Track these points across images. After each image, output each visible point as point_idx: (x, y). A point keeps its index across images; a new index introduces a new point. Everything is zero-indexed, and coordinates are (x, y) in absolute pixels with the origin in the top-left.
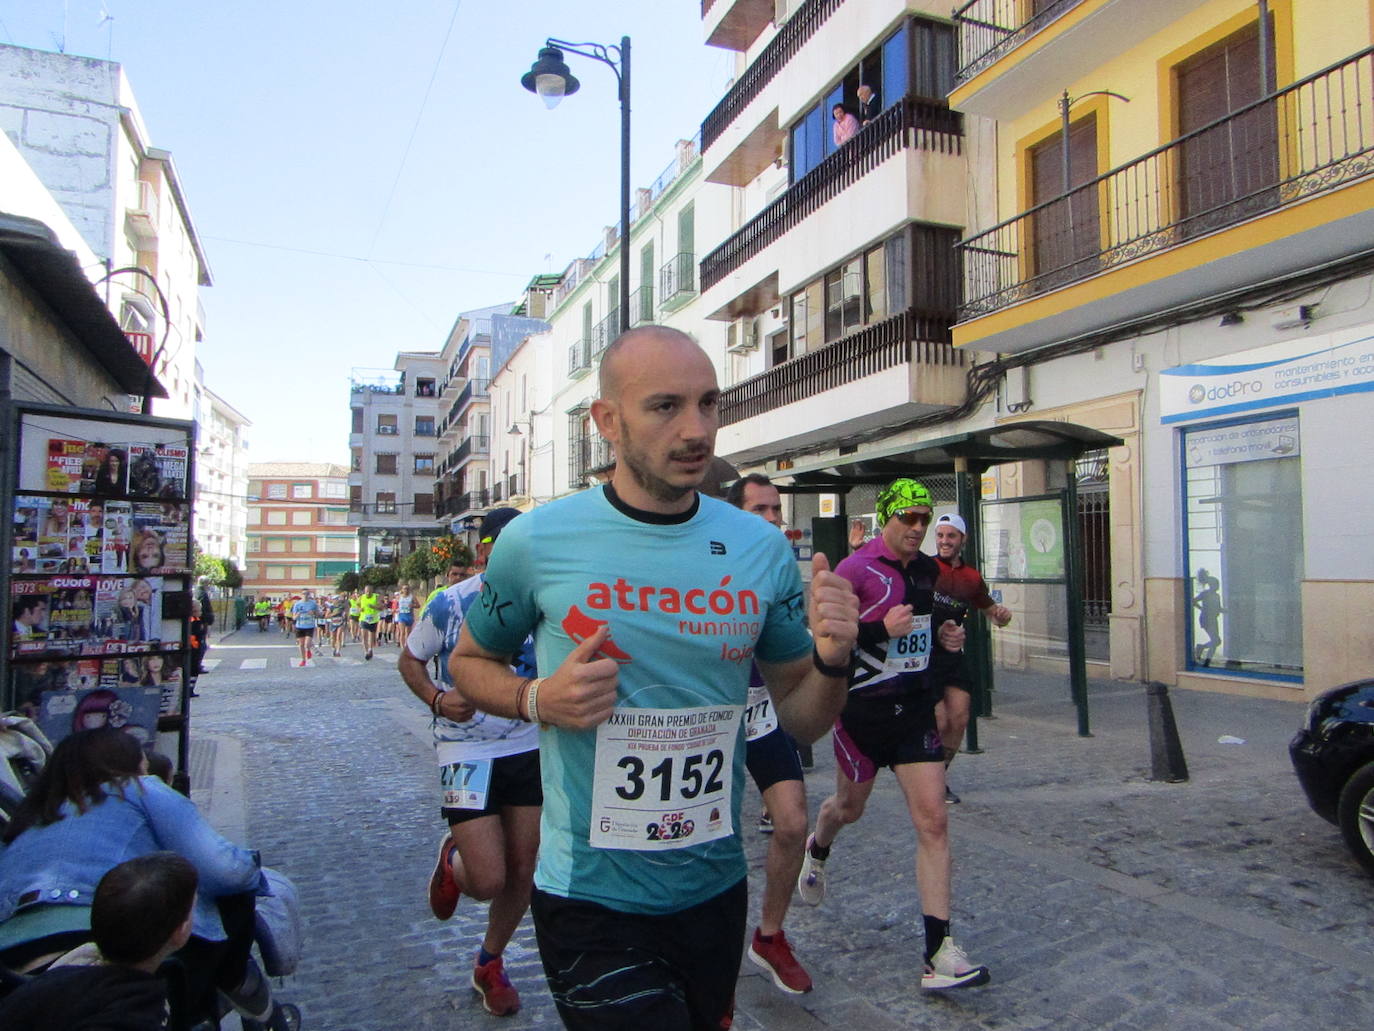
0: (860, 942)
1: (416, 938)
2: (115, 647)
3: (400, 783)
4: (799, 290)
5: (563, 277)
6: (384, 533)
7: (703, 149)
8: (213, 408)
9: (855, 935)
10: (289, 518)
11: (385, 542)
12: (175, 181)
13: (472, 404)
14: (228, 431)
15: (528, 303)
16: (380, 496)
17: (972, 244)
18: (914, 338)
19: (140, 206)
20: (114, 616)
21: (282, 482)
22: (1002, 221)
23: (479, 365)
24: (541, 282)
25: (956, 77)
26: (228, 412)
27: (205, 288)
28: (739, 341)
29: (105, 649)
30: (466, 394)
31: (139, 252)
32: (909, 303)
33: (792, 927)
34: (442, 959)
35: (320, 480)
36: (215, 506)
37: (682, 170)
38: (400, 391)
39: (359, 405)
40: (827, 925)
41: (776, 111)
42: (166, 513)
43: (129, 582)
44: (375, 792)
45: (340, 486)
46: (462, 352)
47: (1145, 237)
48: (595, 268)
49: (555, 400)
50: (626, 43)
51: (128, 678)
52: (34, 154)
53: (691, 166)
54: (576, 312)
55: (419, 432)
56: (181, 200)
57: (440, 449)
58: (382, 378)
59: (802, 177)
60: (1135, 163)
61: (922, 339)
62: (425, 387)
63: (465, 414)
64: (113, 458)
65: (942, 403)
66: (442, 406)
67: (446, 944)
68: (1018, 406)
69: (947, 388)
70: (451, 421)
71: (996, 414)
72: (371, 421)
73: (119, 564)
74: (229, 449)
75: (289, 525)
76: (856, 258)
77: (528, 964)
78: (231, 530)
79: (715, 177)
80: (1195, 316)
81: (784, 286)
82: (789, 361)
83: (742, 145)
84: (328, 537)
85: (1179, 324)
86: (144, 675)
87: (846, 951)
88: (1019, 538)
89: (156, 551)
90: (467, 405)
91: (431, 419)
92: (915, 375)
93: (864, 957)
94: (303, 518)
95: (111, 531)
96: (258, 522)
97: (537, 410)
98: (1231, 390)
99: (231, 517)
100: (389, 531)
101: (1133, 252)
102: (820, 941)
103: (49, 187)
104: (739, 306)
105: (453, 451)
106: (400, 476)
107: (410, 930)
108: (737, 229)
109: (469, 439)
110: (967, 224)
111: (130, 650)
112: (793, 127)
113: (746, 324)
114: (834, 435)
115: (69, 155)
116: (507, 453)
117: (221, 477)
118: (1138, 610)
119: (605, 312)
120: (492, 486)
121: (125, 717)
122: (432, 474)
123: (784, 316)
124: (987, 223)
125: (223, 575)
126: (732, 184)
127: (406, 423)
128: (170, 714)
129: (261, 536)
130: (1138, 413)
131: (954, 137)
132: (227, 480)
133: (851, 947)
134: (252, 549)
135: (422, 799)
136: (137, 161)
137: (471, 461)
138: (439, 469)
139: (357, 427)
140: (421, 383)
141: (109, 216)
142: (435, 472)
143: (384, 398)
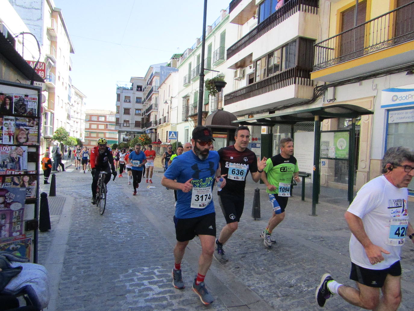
0: (283, 292)
1: (121, 281)
2: (10, 172)
3: (123, 216)
4: (259, 59)
5: (183, 55)
6: (126, 132)
7: (230, 12)
8: (75, 92)
9: (280, 289)
10: (98, 127)
11: (126, 135)
12: (63, 19)
13: (153, 94)
14: (80, 99)
15: (172, 63)
16: (125, 121)
17: (320, 45)
18: (297, 76)
19: (52, 26)
20: (8, 160)
21: (96, 115)
22: (330, 37)
23: (156, 82)
24: (176, 56)
26: (80, 94)
27: (72, 54)
28: (238, 76)
29: (6, 173)
30: (151, 91)
31: (51, 41)
32: (296, 64)
33: (257, 284)
34: (129, 291)
35: (107, 115)
36: (76, 122)
37: (222, 19)
38: (132, 89)
39: (119, 93)
40: (270, 284)
42: (29, 122)
43: (14, 147)
44: (114, 219)
45: (113, 118)
46: (151, 77)
47: (383, 42)
48: (193, 51)
49: (179, 93)
51: (15, 184)
52: (18, 8)
53: (225, 18)
54: (186, 66)
55: (137, 102)
56: (64, 25)
57: (143, 108)
58: (126, 85)
59: (262, 21)
60: (378, 18)
61: (300, 76)
62: (140, 88)
63: (151, 96)
64: (7, 99)
65: (305, 98)
66: (144, 94)
67: (131, 285)
68: (331, 100)
69: (307, 93)
70: (147, 99)
71: (323, 102)
72: (122, 98)
73: (10, 141)
74: (80, 105)
75: (98, 129)
76: (279, 49)
77: (160, 296)
78: (81, 129)
79: (233, 22)
80: (397, 71)
81: (254, 58)
82: (254, 83)
83: (243, 11)
84: (109, 133)
85: (391, 74)
86: (22, 182)
87: (278, 297)
88: (333, 144)
89: (25, 136)
90: (151, 94)
91: (141, 98)
92: (297, 89)
93: (286, 299)
94: (102, 127)
95: (6, 128)
96: (88, 127)
97: (173, 96)
98: (407, 97)
99: (80, 125)
100: (127, 132)
101: (378, 48)
102: (268, 292)
103: (23, 19)
104: (239, 64)
105: (147, 108)
106: (131, 115)
107: (119, 278)
108: (239, 39)
109: (152, 105)
110: (318, 38)
111: (16, 173)
112: (260, 4)
113: (241, 70)
114: (268, 107)
115: (29, 9)
116: (163, 109)
117: (77, 113)
118: (367, 170)
119: (196, 66)
120: (158, 119)
121: (12, 199)
122: (140, 115)
123: (253, 68)
124: (325, 37)
125: (76, 143)
126: (238, 24)
127: (133, 99)
128: (32, 197)
129: (89, 132)
130: (373, 103)
131: (316, 8)
132: (79, 114)
133: (280, 295)
134: (86, 136)
135: (129, 223)
136: (51, 12)
137: (152, 111)
138: (143, 114)
139: (118, 99)
140: (138, 87)
141: (41, 29)
142: (142, 114)
143: (127, 91)
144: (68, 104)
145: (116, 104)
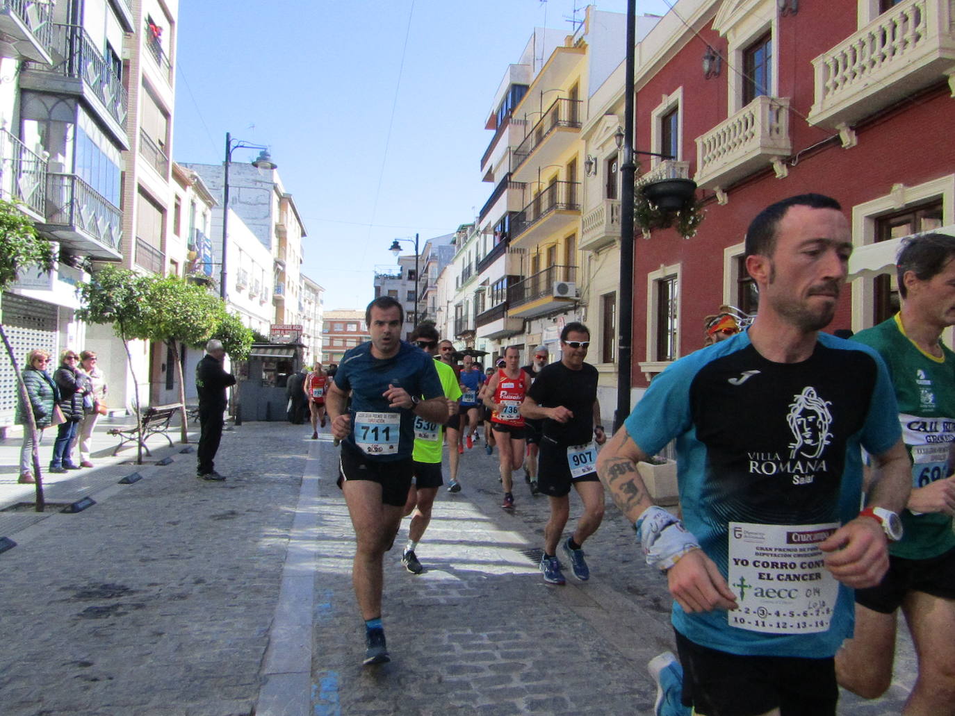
7: (480, 222)
12: (293, 204)
13: (429, 291)
14: (312, 295)
15: (457, 238)
19: (280, 221)
21: (341, 322)
23: (432, 270)
24: (463, 228)
25: (525, 227)
26: (313, 285)
27: (304, 238)
30: (427, 285)
31: (280, 239)
38: (400, 277)
39: (379, 285)
41: (490, 223)
46: (427, 260)
49: (454, 298)
50: (417, 235)
55: (409, 300)
56: (295, 208)
58: (390, 270)
63: (427, 294)
69: (517, 326)
74: (313, 305)
75: (344, 346)
78: (314, 349)
81: (490, 283)
90: (427, 291)
94: (352, 342)
96: (328, 344)
112: (495, 228)
115: (255, 205)
117: (309, 320)
127: (403, 295)
132: (312, 322)
134: (325, 360)
136: (279, 202)
140: (411, 273)
141: (269, 229)
143: (392, 281)
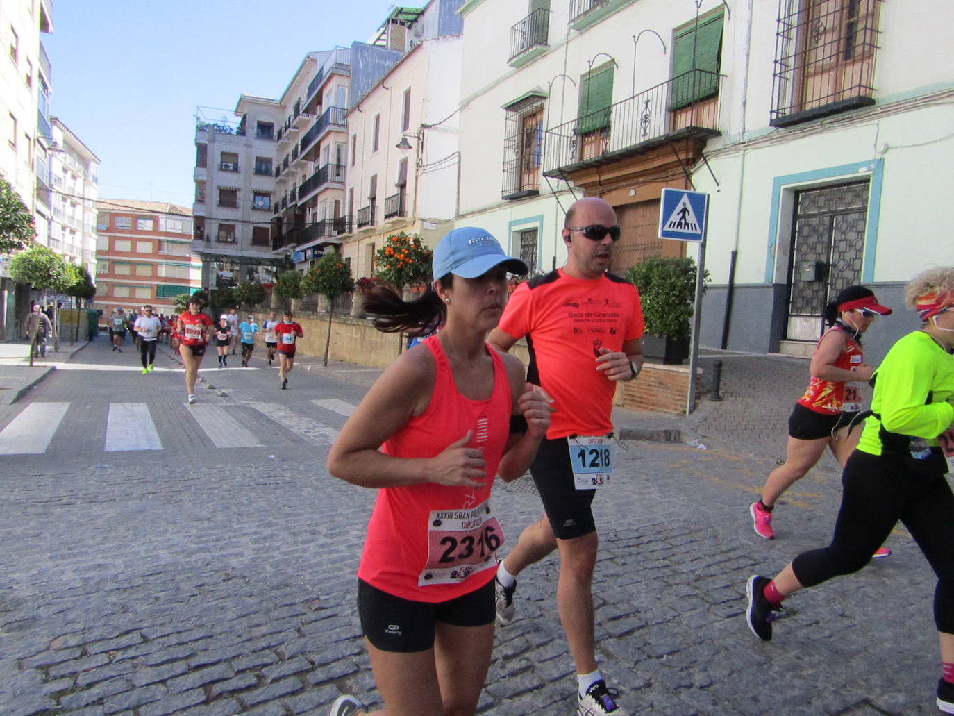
5: (422, 13)
6: (225, 260)
8: (64, 141)
10: (134, 247)
14: (77, 167)
16: (222, 227)
21: (127, 215)
23: (336, 94)
26: (80, 147)
30: (319, 127)
35: (160, 216)
36: (68, 230)
38: (242, 132)
39: (204, 141)
49: (464, 106)
55: (258, 172)
57: (279, 187)
58: (225, 118)
62: (265, 131)
70: (296, 157)
72: (214, 158)
74: (80, 181)
75: (134, 252)
78: (83, 252)
84: (167, 265)
94: (145, 248)
96: (106, 248)
97: (428, 124)
99: (82, 242)
105: (291, 188)
106: (240, 209)
117: (73, 205)
122: (269, 210)
127: (246, 163)
129: (109, 260)
132: (79, 208)
134: (101, 271)
137: (327, 189)
138: (276, 206)
139: (202, 161)
140: (261, 126)
142: (273, 208)
143: (227, 137)
144: (36, 142)
145: (194, 176)
